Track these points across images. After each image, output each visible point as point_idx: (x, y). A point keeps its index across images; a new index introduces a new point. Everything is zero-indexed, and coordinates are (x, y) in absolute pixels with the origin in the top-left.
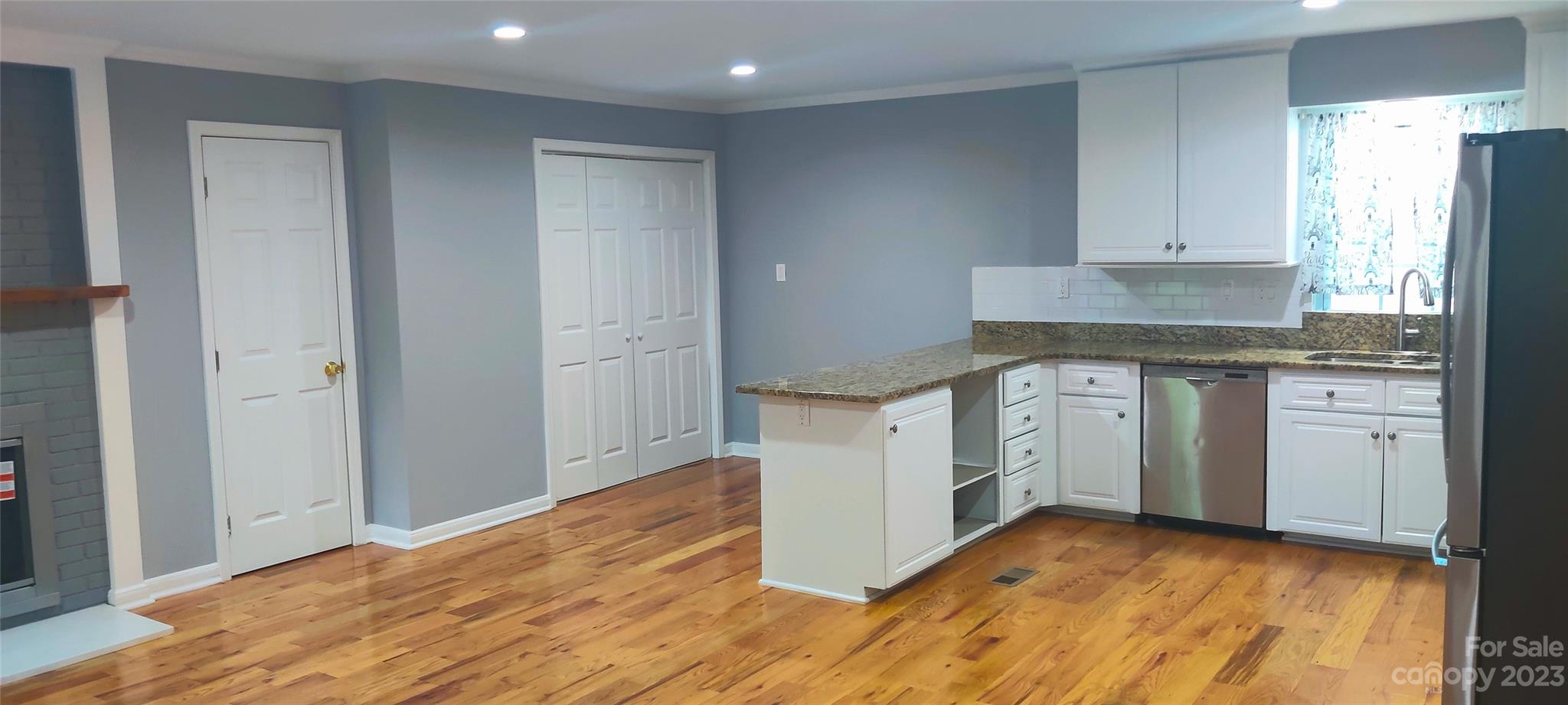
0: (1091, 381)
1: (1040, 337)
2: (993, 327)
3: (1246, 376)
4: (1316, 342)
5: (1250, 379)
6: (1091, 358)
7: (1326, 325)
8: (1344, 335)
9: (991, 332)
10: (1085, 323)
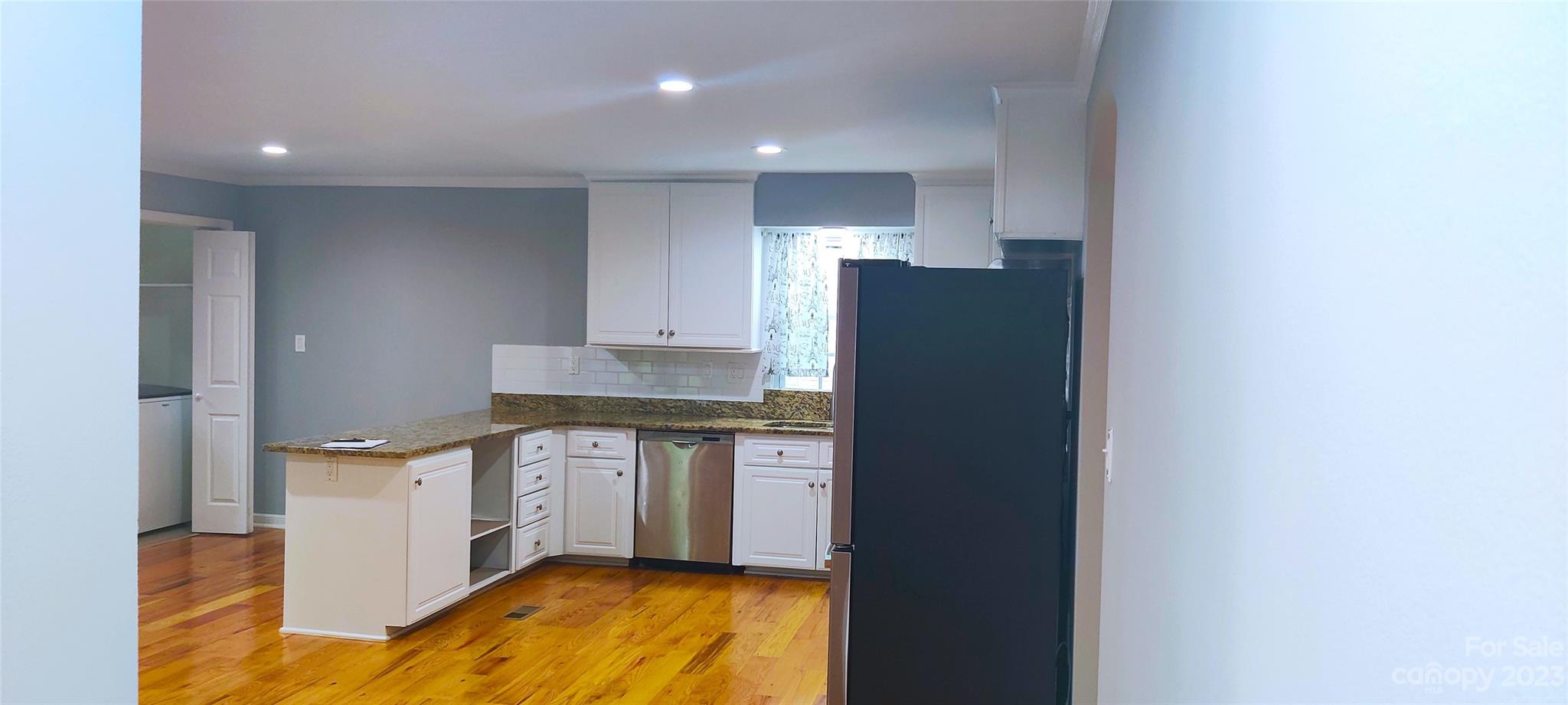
0: (595, 445)
1: (553, 408)
2: (511, 399)
3: (718, 440)
4: (773, 414)
5: (721, 442)
6: (596, 425)
7: (780, 400)
8: (794, 408)
9: (509, 404)
10: (592, 397)
